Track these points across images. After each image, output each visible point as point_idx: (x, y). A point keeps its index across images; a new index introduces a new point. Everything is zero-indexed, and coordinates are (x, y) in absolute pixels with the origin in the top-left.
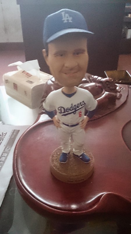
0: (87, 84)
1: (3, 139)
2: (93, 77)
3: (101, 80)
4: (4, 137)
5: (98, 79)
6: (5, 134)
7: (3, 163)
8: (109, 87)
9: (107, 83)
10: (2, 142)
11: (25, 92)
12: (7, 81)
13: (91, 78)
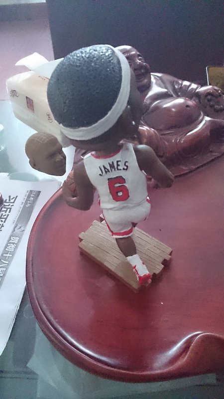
0: (170, 100)
1: (11, 208)
2: (182, 84)
3: (197, 91)
4: (12, 204)
5: (190, 88)
6: (14, 199)
7: (11, 255)
8: (212, 106)
9: (209, 97)
10: (8, 215)
11: (49, 115)
12: (14, 93)
13: (176, 87)
